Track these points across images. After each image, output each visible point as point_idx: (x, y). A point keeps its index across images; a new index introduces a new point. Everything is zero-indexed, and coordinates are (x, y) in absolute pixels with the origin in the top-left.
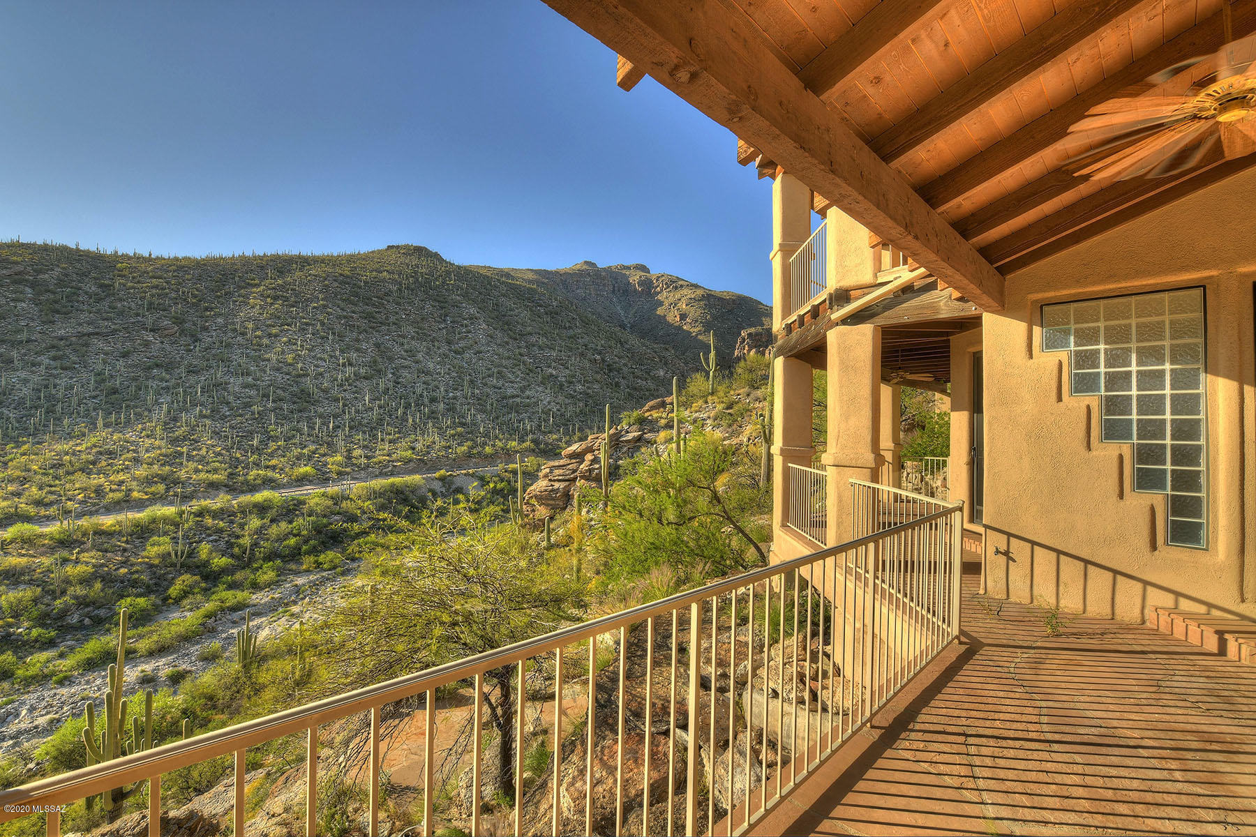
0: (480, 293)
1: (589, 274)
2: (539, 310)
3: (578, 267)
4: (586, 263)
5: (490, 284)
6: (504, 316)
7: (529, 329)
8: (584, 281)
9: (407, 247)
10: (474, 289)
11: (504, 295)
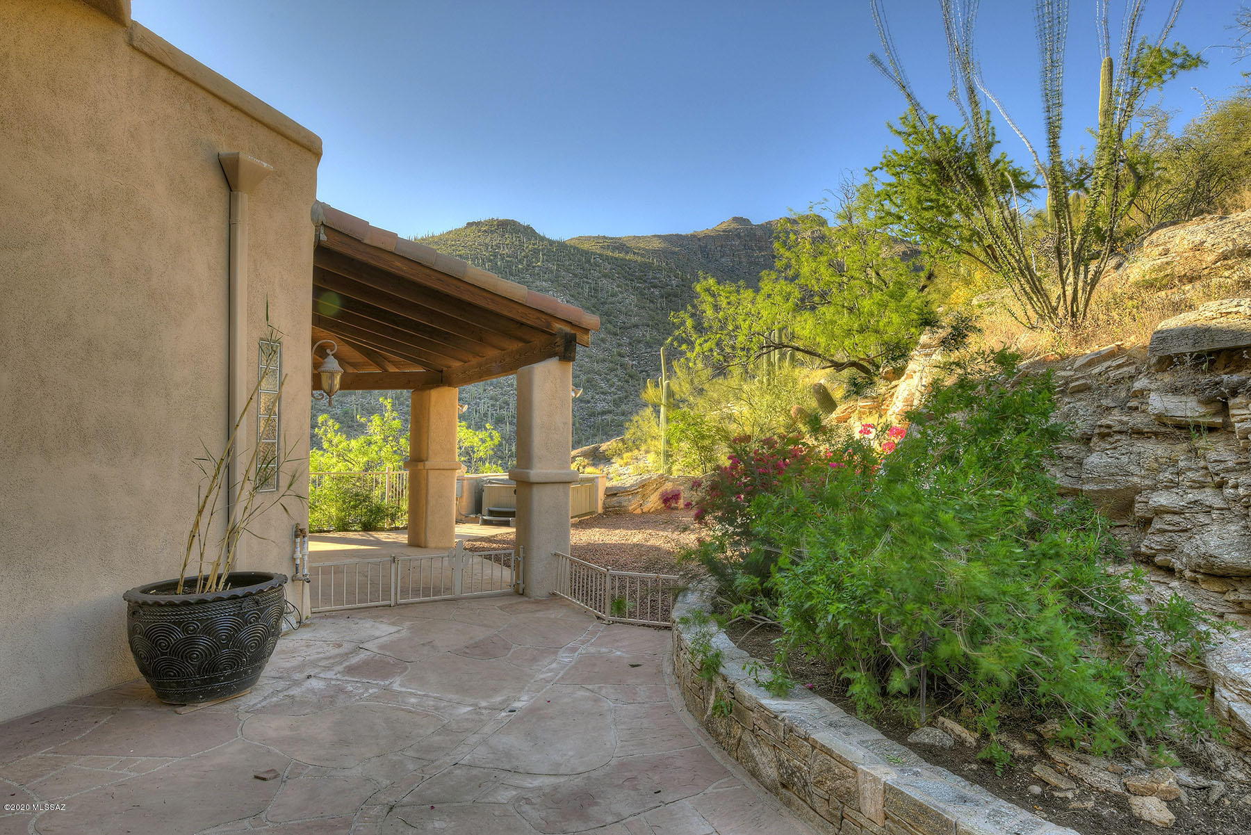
0: (575, 276)
1: (738, 236)
2: (653, 293)
3: (724, 227)
4: (736, 219)
5: (589, 261)
6: (605, 303)
7: (635, 320)
8: (732, 245)
9: (490, 223)
10: (568, 271)
11: (605, 276)
